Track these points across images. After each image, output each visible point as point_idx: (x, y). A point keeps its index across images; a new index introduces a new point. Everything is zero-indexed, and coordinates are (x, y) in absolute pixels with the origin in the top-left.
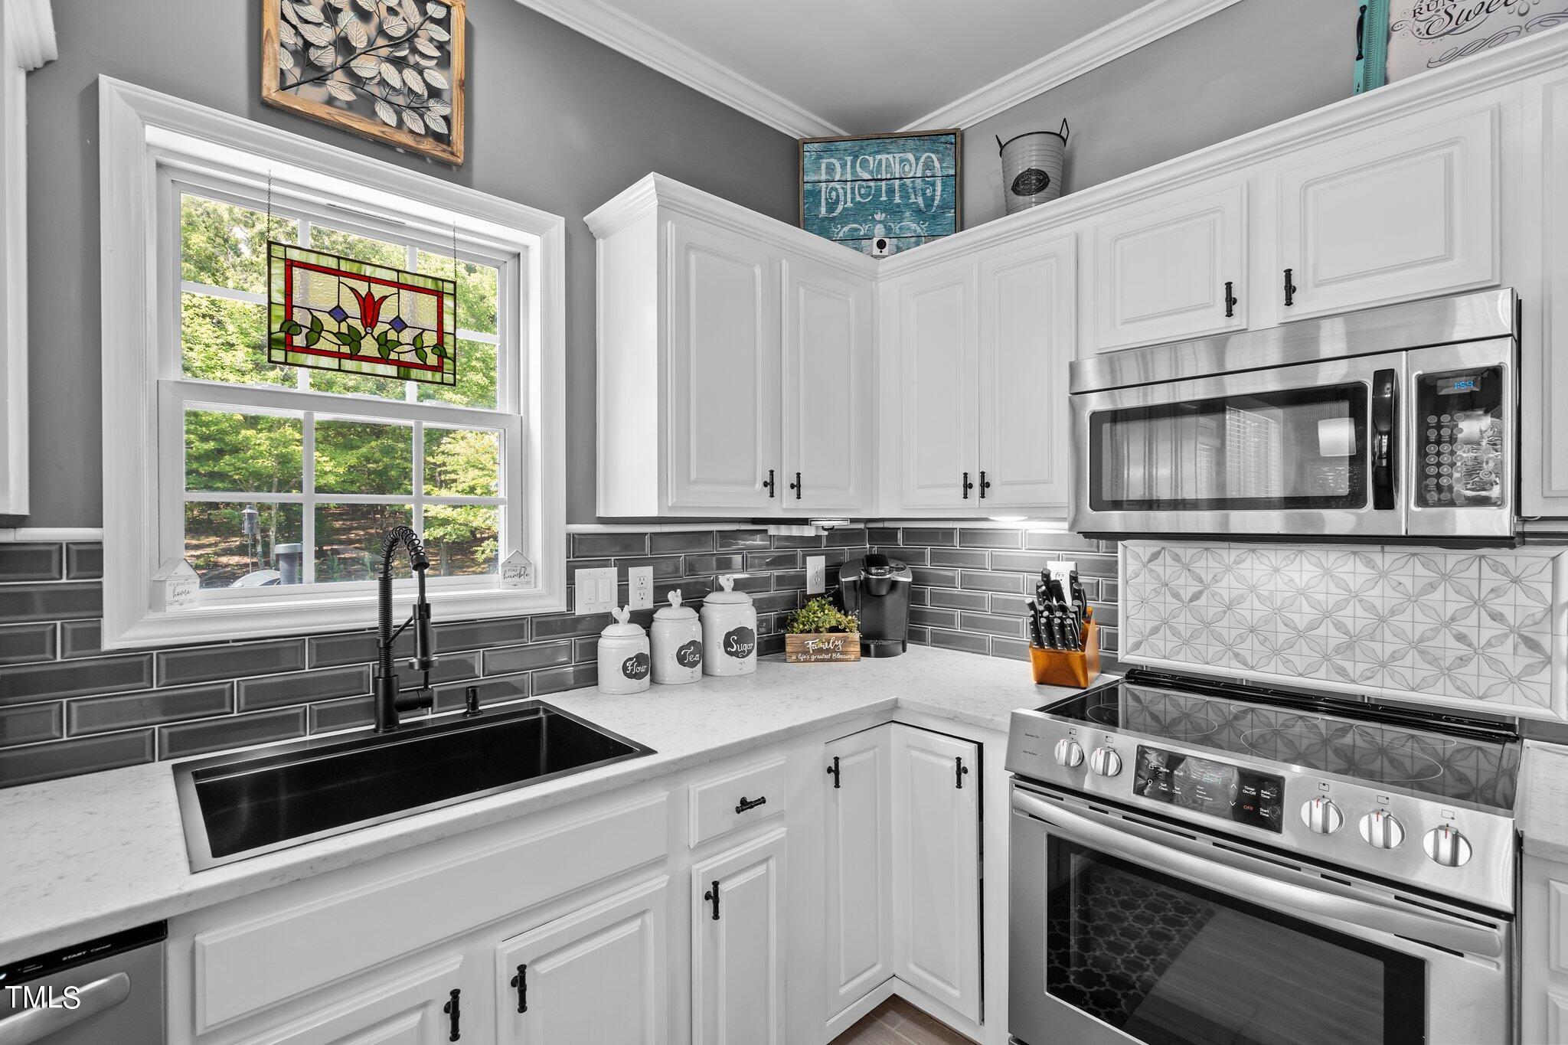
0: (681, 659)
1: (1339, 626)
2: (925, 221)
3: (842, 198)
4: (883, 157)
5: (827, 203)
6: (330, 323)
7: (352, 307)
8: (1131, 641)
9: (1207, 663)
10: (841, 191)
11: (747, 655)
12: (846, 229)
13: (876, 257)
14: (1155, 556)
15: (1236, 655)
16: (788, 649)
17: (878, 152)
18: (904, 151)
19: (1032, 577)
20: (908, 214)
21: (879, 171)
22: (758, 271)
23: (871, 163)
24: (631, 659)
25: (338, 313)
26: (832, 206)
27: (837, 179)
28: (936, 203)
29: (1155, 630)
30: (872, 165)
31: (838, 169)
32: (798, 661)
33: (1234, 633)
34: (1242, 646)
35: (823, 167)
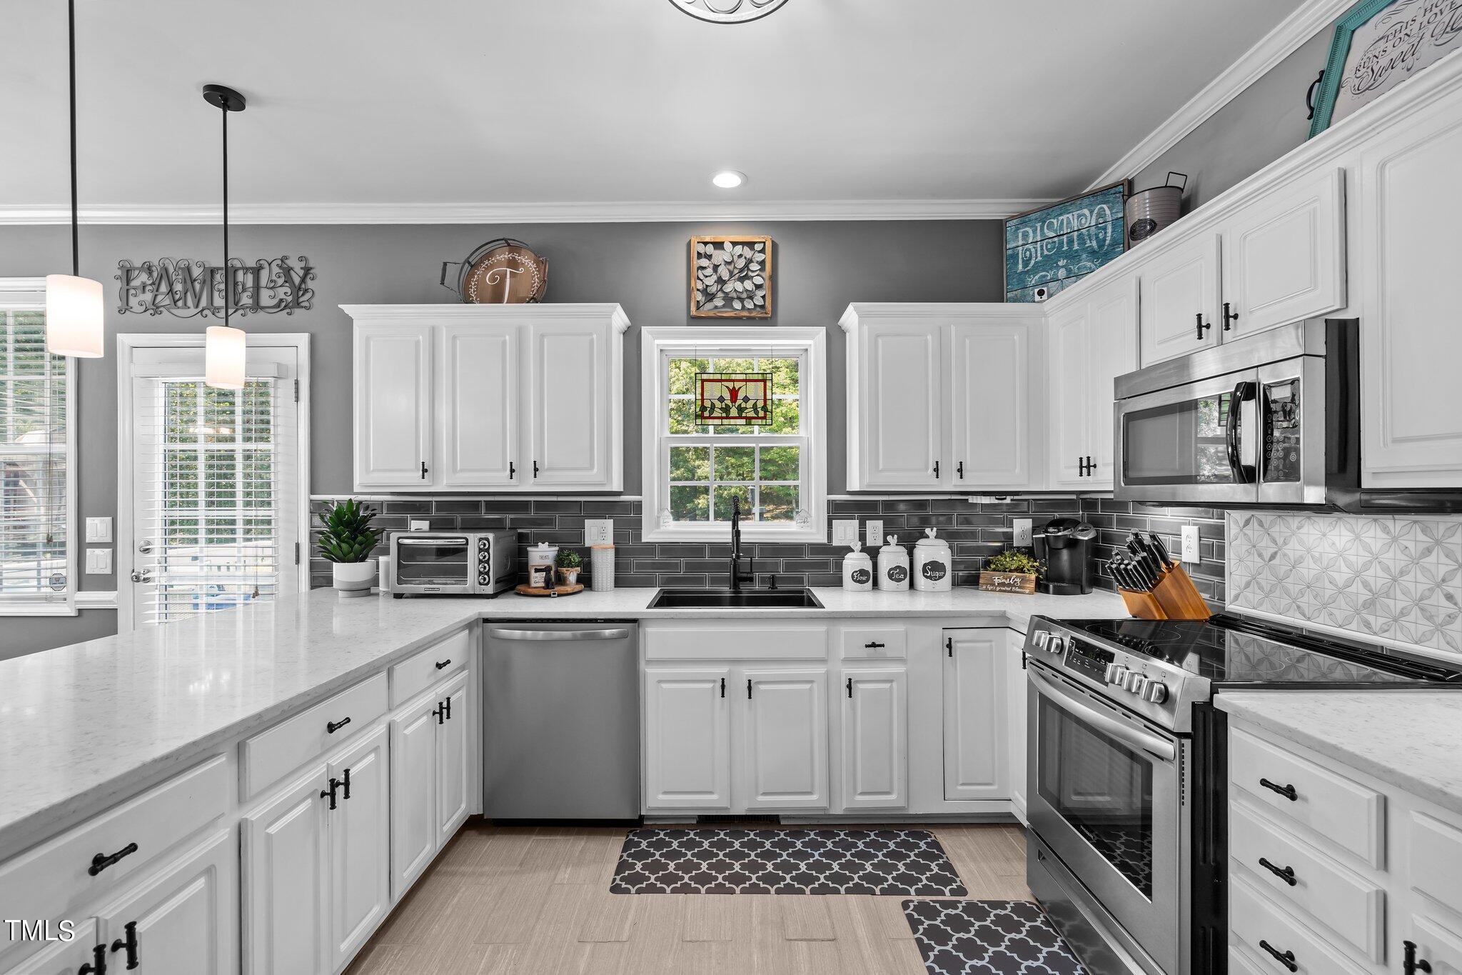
0: (891, 576)
1: (1366, 585)
2: (1098, 259)
3: (1034, 255)
4: (1064, 217)
5: (1023, 261)
6: (718, 404)
7: (727, 396)
8: (1233, 593)
9: (1280, 614)
10: (1033, 250)
11: (938, 579)
12: (1037, 277)
13: (1038, 302)
14: (1247, 522)
15: (1299, 607)
16: (981, 581)
17: (1061, 215)
18: (1081, 208)
19: (1174, 539)
20: (1084, 256)
21: (1061, 229)
22: (929, 337)
23: (1055, 223)
24: (857, 572)
25: (721, 399)
26: (1026, 263)
27: (1030, 241)
28: (1107, 242)
29: (1248, 585)
30: (1056, 226)
31: (1031, 234)
32: (987, 590)
33: (1298, 588)
34: (1302, 600)
35: (1020, 235)
